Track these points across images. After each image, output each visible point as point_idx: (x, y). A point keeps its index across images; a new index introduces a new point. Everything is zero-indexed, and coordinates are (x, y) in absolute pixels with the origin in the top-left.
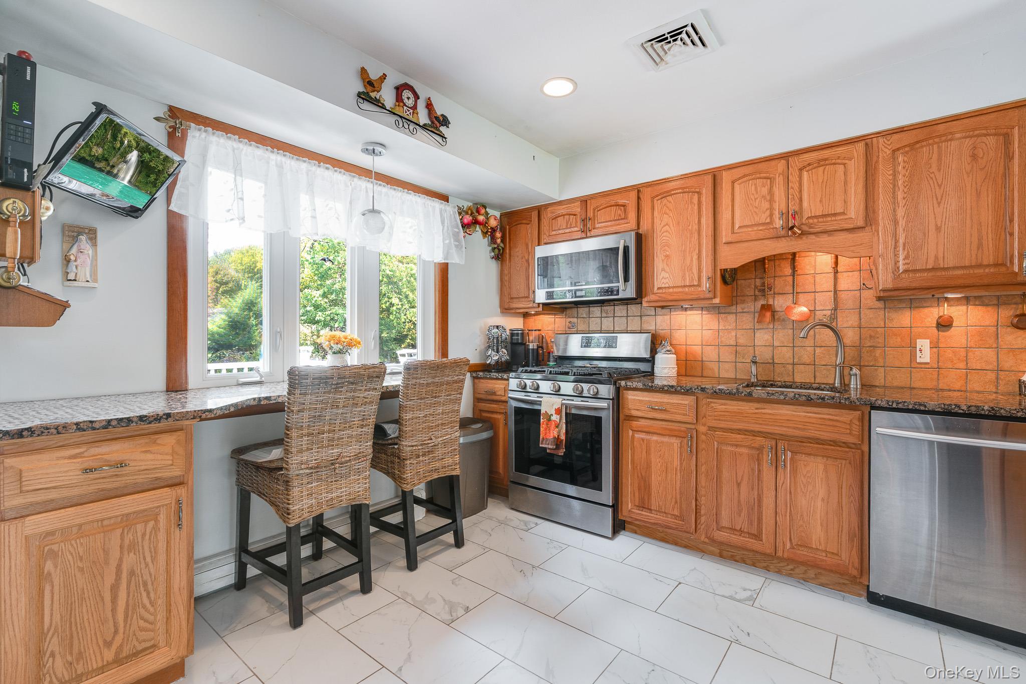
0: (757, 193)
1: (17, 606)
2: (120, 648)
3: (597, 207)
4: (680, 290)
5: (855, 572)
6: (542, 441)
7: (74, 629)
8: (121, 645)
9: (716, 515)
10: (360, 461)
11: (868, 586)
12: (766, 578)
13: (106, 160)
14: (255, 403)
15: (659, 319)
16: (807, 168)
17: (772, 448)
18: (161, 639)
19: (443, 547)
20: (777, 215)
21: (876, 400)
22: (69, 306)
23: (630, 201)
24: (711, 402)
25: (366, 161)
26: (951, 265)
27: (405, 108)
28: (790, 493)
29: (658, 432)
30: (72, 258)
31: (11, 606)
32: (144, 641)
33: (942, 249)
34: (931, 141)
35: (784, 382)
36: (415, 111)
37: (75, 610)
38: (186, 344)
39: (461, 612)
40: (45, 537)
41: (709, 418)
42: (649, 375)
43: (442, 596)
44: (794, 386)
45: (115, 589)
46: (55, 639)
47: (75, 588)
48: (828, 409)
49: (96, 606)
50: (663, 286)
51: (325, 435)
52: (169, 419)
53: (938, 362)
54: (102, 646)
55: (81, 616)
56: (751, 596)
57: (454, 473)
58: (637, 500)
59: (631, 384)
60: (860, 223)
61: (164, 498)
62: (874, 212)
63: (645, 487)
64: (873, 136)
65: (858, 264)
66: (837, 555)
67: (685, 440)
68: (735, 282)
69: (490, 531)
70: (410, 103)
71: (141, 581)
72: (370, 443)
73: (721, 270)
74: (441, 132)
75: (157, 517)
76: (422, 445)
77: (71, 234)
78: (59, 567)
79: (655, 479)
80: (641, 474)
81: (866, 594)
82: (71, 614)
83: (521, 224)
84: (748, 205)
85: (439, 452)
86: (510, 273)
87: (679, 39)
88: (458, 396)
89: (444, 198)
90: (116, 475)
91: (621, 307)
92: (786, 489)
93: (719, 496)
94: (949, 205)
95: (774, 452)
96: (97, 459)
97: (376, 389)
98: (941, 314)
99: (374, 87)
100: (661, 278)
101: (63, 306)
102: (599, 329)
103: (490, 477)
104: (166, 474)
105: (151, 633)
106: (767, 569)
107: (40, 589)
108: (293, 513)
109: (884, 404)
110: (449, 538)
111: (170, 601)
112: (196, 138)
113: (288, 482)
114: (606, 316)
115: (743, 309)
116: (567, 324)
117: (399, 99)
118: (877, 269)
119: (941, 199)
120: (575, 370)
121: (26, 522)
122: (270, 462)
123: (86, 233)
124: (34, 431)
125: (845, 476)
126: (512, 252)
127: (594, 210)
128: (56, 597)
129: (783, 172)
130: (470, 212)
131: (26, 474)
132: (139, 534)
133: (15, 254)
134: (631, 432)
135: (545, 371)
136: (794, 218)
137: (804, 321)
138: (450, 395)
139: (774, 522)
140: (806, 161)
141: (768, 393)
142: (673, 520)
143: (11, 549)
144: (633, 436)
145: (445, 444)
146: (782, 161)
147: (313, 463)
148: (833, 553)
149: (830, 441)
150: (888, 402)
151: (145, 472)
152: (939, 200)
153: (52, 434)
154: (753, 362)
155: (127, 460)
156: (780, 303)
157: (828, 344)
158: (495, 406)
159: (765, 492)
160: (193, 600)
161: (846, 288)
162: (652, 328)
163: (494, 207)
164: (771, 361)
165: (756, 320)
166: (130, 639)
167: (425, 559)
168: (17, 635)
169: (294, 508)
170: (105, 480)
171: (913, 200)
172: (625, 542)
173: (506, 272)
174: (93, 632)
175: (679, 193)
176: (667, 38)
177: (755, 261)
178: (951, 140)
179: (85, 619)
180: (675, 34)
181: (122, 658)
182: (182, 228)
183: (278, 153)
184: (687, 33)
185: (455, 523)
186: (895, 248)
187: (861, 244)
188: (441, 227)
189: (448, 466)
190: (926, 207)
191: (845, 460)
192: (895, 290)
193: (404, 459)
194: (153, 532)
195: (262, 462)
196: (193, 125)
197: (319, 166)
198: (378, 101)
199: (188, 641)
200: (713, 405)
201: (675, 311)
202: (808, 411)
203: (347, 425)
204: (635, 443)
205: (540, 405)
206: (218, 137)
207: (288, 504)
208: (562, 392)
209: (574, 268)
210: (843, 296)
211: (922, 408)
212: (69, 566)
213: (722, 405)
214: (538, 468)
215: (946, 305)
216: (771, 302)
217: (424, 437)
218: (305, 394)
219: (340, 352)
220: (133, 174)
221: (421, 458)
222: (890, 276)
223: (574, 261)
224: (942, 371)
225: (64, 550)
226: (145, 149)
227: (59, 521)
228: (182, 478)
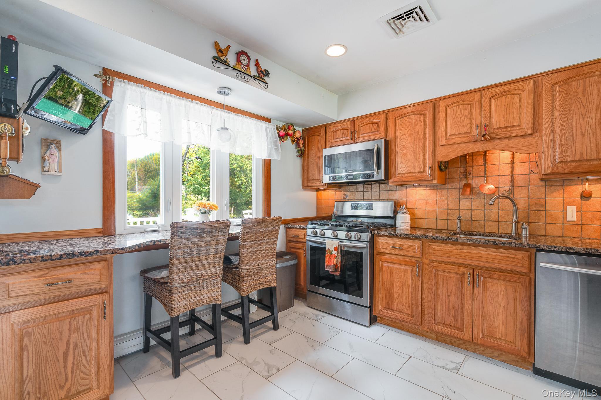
0: (462, 114)
1: (7, 365)
2: (69, 389)
3: (361, 124)
4: (413, 175)
5: (525, 355)
6: (327, 267)
7: (41, 378)
8: (70, 388)
9: (434, 314)
10: (215, 278)
11: (534, 364)
12: (466, 355)
13: (65, 98)
14: (152, 244)
15: (399, 192)
16: (495, 97)
17: (470, 274)
18: (94, 384)
19: (266, 330)
20: (474, 127)
21: (540, 245)
22: (40, 187)
23: (381, 120)
24: (432, 245)
25: (219, 99)
26: (592, 158)
27: (242, 65)
28: (482, 303)
29: (398, 262)
30: (47, 158)
31: (3, 364)
32: (84, 385)
33: (586, 148)
34: (578, 78)
35: (479, 232)
36: (248, 68)
37: (42, 367)
38: (114, 208)
39: (275, 371)
40: (23, 324)
41: (430, 254)
42: (393, 227)
43: (264, 361)
44: (485, 235)
45: (66, 355)
46: (30, 384)
47: (42, 354)
48: (507, 251)
49: (54, 364)
50: (402, 172)
51: (194, 263)
52: (98, 254)
53: (582, 221)
54: (58, 388)
55: (45, 370)
56: (456, 367)
57: (273, 286)
58: (384, 304)
59: (381, 233)
60: (530, 131)
61: (94, 301)
62: (539, 124)
63: (389, 296)
64: (539, 76)
65: (528, 157)
66: (513, 343)
67: (415, 268)
68: (447, 170)
69: (295, 321)
70: (245, 63)
71: (81, 350)
72: (221, 268)
73: (438, 162)
74: (265, 80)
75: (91, 312)
76: (253, 269)
77: (46, 144)
78: (32, 342)
79: (395, 291)
80: (387, 288)
81: (532, 369)
82: (39, 369)
83: (315, 135)
84: (456, 121)
85: (263, 273)
86: (308, 165)
87: (411, 17)
88: (275, 239)
89: (268, 120)
90: (66, 287)
91: (376, 185)
92: (480, 300)
93: (436, 303)
94: (590, 119)
95: (472, 277)
96: (54, 278)
97: (224, 235)
98: (584, 189)
99: (223, 53)
100: (400, 167)
101: (36, 186)
102: (362, 199)
103: (295, 287)
104: (96, 287)
105: (88, 381)
106: (467, 349)
107: (21, 354)
108: (174, 310)
109: (545, 248)
110: (270, 324)
111: (99, 362)
112: (119, 87)
113: (171, 291)
114: (366, 191)
115: (452, 186)
116: (343, 195)
117: (238, 60)
118: (540, 161)
119: (585, 115)
120: (347, 224)
121: (12, 315)
122: (162, 278)
123: (54, 143)
124: (16, 261)
125: (518, 293)
126: (309, 152)
127: (359, 126)
128: (30, 359)
129: (479, 100)
130: (284, 129)
131: (12, 287)
132: (80, 322)
133: (6, 156)
134: (381, 262)
135: (328, 224)
136: (486, 129)
137: (492, 194)
138: (270, 239)
139: (471, 321)
140: (493, 93)
141: (468, 240)
142: (407, 317)
143: (3, 331)
144: (382, 264)
145: (267, 268)
146: (478, 93)
147: (186, 280)
148: (510, 342)
149: (509, 270)
150: (548, 246)
151: (83, 285)
152: (584, 116)
153: (27, 263)
154: (459, 219)
155: (72, 278)
156: (476, 183)
157: (508, 208)
158: (299, 245)
159: (466, 302)
160: (113, 361)
161: (520, 173)
162: (395, 198)
163: (299, 125)
164: (470, 219)
165: (460, 193)
166: (75, 384)
167: (255, 337)
168: (7, 382)
169: (175, 307)
170: (59, 290)
171: (565, 116)
172: (377, 330)
173: (306, 164)
174: (53, 379)
175: (411, 115)
176: (403, 17)
177: (460, 157)
178: (592, 76)
179: (48, 372)
180: (409, 14)
181: (70, 396)
182: (111, 140)
183: (167, 95)
184: (416, 13)
185: (273, 316)
186: (553, 147)
187: (530, 145)
188: (266, 138)
189: (269, 281)
190: (575, 120)
191: (519, 283)
192: (553, 174)
193: (242, 277)
194: (89, 321)
195: (157, 279)
196: (116, 79)
197: (192, 102)
198: (226, 62)
199: (110, 385)
200: (433, 246)
201: (409, 188)
202: (494, 251)
203: (207, 257)
204: (383, 269)
205: (325, 245)
206: (132, 85)
207: (172, 304)
208: (339, 237)
209: (347, 161)
210: (517, 178)
211: (572, 251)
212: (38, 341)
213: (438, 246)
214: (324, 282)
215: (587, 184)
216: (470, 182)
217: (254, 264)
218: (181, 239)
219: (205, 213)
220: (81, 107)
221: (252, 277)
222: (550, 166)
223: (348, 157)
224: (584, 226)
225: (35, 331)
226: (87, 93)
227: (32, 314)
228: (106, 289)
